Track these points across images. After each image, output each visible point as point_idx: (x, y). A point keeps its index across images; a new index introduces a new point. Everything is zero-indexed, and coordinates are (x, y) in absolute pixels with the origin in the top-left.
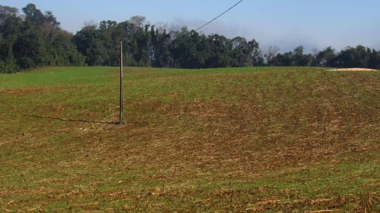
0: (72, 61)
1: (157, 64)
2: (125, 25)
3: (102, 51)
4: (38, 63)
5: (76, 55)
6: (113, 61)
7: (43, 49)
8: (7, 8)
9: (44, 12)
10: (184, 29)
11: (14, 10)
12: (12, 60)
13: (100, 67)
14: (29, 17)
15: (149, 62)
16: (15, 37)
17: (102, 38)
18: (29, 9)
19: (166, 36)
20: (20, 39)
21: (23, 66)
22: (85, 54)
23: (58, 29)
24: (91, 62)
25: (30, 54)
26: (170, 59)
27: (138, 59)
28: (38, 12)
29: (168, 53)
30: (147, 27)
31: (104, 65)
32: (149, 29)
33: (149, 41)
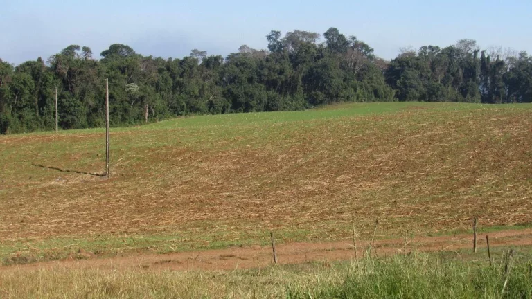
0: (377, 95)
1: (487, 99)
2: (450, 51)
3: (415, 83)
4: (333, 97)
5: (383, 87)
6: (430, 95)
7: (337, 82)
8: (304, 34)
9: (348, 38)
10: (523, 55)
11: (314, 36)
12: (301, 95)
13: (415, 103)
14: (332, 46)
15: (478, 96)
16: (306, 68)
17: (417, 67)
18: (332, 33)
19: (500, 64)
20: (311, 69)
21: (314, 102)
22: (395, 86)
24: (402, 97)
25: (322, 88)
26: (505, 91)
27: (465, 94)
28: (341, 37)
29: (501, 84)
30: (476, 52)
31: (420, 99)
32: (479, 56)
33: (479, 71)
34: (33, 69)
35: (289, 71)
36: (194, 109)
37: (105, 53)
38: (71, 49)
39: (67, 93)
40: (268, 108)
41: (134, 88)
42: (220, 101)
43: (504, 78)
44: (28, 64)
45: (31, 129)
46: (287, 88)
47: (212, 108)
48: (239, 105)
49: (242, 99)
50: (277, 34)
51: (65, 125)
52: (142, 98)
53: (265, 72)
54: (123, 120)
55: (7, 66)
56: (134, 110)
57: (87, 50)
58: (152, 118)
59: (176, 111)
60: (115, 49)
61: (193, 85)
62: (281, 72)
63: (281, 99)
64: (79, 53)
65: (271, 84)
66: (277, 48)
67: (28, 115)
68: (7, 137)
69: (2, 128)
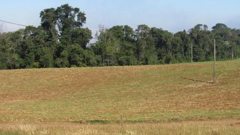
34: (182, 35)
37: (214, 28)
38: (198, 26)
39: (196, 46)
41: (227, 43)
44: (179, 33)
45: (180, 62)
51: (196, 60)
52: (230, 48)
54: (222, 58)
55: (170, 34)
56: (227, 53)
57: (205, 26)
58: (235, 57)
60: (218, 26)
64: (202, 28)
67: (179, 55)
68: (170, 65)
69: (168, 61)
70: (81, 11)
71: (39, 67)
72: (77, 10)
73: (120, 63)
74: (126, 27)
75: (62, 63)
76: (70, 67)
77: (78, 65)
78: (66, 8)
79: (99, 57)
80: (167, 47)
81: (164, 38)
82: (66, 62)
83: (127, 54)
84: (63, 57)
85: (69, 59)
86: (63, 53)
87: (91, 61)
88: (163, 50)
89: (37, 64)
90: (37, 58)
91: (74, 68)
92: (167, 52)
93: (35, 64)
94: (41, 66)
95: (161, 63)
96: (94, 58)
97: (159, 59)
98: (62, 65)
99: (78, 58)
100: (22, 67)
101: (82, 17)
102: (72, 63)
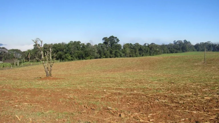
0: (193, 50)
1: (213, 51)
2: (206, 43)
3: (200, 48)
4: (186, 51)
5: (194, 49)
6: (203, 50)
7: (187, 48)
8: (180, 41)
9: (188, 41)
11: (182, 41)
12: (181, 51)
13: (200, 52)
14: (185, 42)
15: (211, 51)
16: (182, 46)
17: (200, 46)
18: (185, 41)
19: (216, 45)
21: (183, 52)
22: (196, 49)
23: (191, 44)
24: (198, 51)
25: (185, 49)
26: (217, 50)
27: (209, 50)
28: (187, 41)
29: (216, 48)
30: (211, 43)
31: (201, 51)
32: (212, 44)
33: (211, 46)
35: (179, 47)
36: (165, 53)
40: (176, 53)
41: (158, 49)
42: (169, 51)
43: (217, 47)
46: (179, 49)
47: (168, 53)
48: (172, 52)
49: (172, 51)
50: (175, 41)
51: (150, 55)
52: (159, 51)
53: (175, 47)
57: (148, 44)
59: (163, 53)
60: (152, 44)
61: (165, 49)
62: (178, 47)
63: (178, 51)
65: (176, 49)
66: (175, 43)
68: (144, 57)
69: (143, 56)
70: (118, 38)
71: (105, 58)
72: (116, 38)
73: (130, 56)
74: (131, 44)
75: (113, 56)
76: (115, 58)
77: (118, 57)
78: (112, 37)
79: (124, 54)
80: (142, 51)
81: (142, 48)
82: (114, 56)
83: (132, 53)
84: (113, 54)
85: (115, 54)
86: (113, 53)
87: (122, 55)
88: (141, 52)
89: (105, 56)
90: (105, 54)
91: (116, 58)
92: (142, 53)
93: (104, 56)
94: (106, 57)
95: (141, 56)
96: (123, 54)
97: (140, 55)
98: (113, 57)
99: (118, 54)
100: (100, 58)
101: (118, 40)
102: (116, 56)
